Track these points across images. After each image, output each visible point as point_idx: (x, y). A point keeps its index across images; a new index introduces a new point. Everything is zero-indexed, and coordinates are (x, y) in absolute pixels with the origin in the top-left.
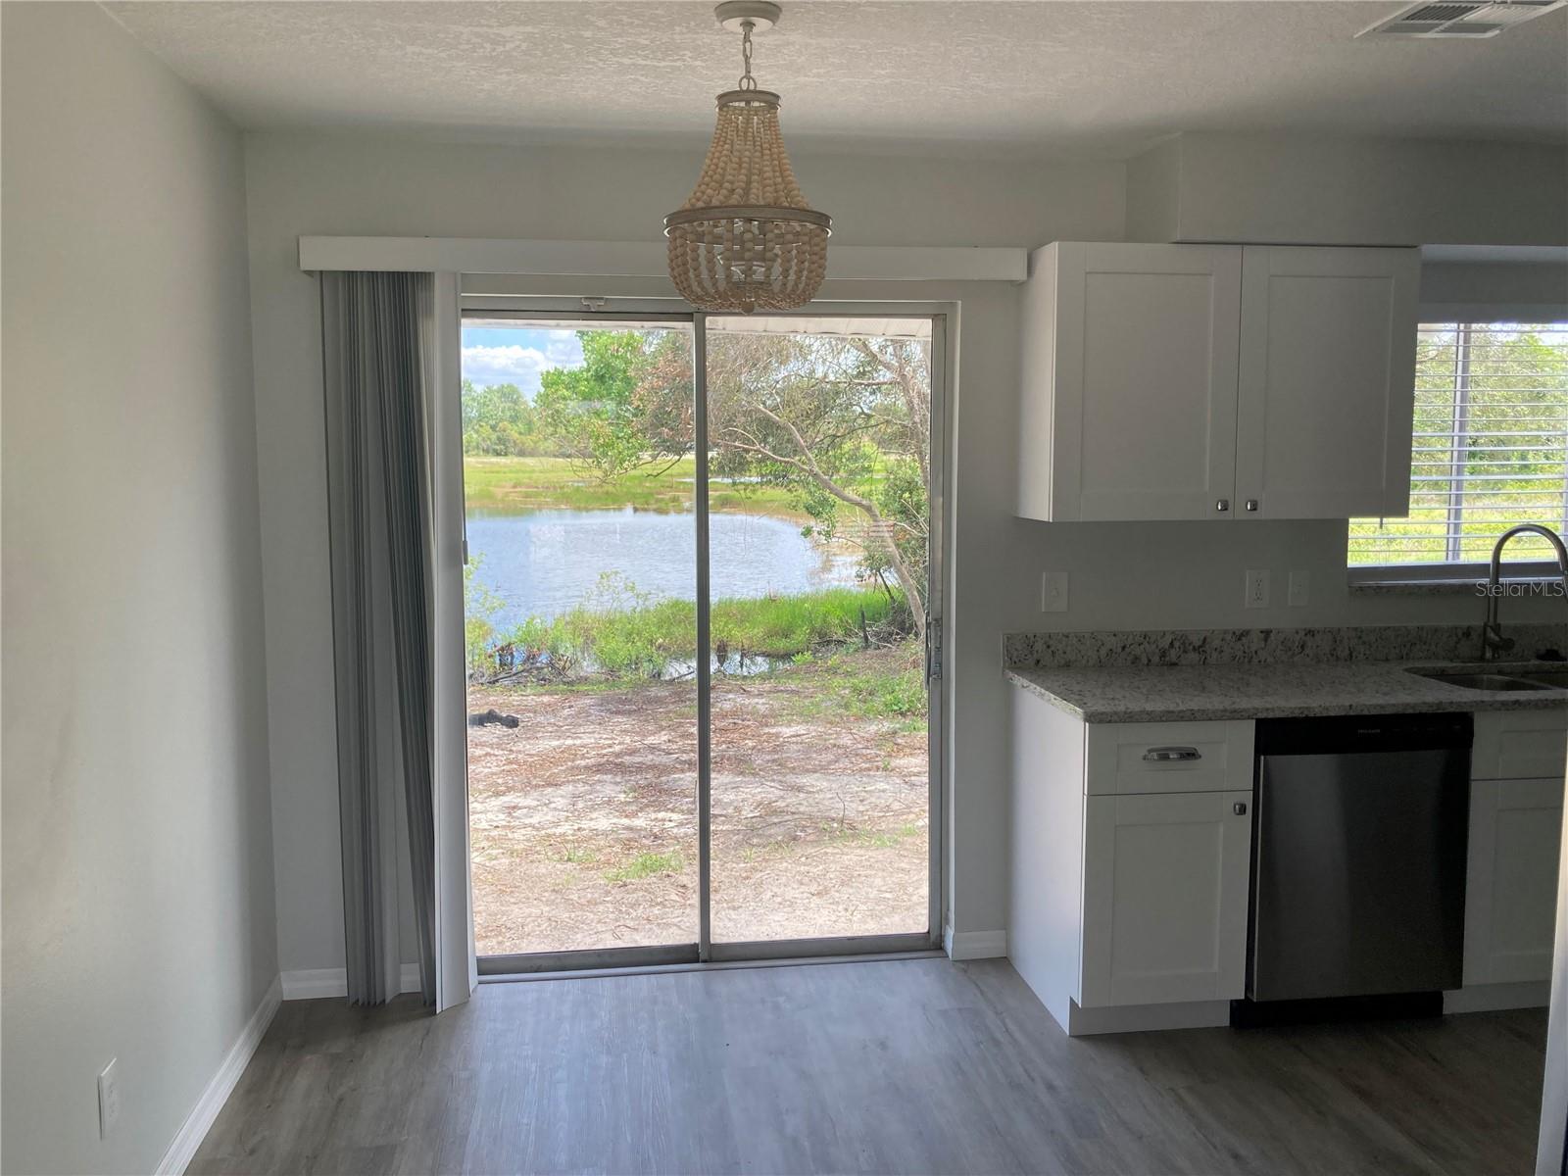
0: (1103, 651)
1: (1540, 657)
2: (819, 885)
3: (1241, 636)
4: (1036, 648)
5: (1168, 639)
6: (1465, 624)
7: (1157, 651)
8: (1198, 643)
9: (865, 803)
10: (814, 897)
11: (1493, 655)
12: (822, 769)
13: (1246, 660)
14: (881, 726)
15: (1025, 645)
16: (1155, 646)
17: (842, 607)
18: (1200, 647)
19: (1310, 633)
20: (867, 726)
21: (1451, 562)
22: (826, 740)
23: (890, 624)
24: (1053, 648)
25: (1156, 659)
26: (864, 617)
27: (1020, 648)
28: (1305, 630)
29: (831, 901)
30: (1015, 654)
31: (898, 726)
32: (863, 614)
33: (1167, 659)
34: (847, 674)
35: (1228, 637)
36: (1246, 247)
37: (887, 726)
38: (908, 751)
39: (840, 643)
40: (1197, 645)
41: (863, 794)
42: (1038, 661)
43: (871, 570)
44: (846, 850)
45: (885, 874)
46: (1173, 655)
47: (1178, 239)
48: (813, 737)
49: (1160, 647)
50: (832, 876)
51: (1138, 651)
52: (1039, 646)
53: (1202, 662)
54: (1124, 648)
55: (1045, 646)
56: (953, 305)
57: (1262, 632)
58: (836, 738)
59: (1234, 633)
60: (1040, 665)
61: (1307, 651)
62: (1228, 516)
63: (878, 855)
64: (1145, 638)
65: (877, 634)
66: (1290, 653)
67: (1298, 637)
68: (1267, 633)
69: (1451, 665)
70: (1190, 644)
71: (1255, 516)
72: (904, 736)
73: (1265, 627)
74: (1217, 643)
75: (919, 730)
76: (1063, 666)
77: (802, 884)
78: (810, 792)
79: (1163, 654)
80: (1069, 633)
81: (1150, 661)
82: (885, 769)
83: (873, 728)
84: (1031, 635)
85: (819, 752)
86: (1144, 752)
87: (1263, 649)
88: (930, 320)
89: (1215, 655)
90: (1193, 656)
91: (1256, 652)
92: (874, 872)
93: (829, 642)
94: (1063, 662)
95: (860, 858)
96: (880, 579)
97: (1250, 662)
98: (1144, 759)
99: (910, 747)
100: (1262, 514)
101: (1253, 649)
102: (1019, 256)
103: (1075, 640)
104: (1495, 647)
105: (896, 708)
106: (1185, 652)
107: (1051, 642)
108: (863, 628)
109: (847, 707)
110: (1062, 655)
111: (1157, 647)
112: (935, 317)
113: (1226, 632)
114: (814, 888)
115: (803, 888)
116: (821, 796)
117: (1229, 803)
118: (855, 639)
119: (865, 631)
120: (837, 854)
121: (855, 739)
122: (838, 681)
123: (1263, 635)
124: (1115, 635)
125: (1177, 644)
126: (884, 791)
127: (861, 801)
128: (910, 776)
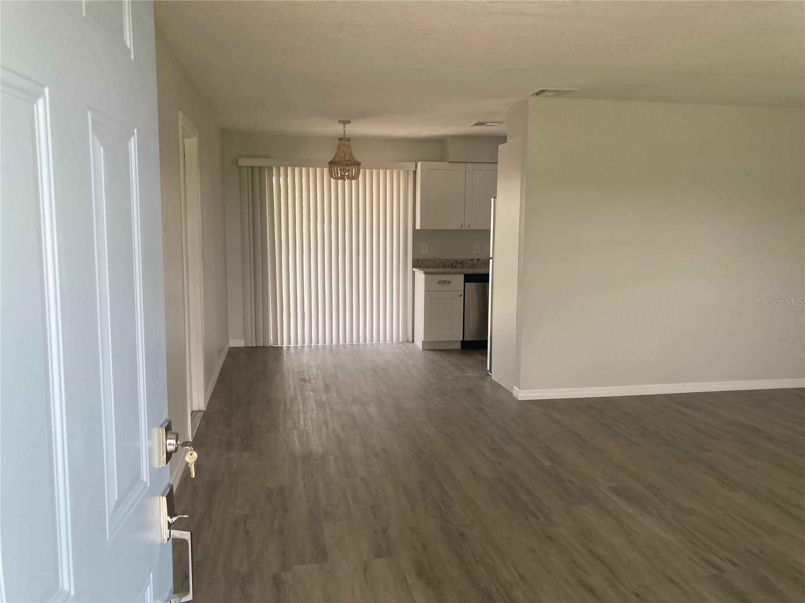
3: (472, 260)
5: (453, 261)
15: (417, 262)
30: (414, 264)
36: (466, 163)
42: (420, 266)
46: (454, 265)
51: (446, 263)
52: (420, 262)
54: (442, 262)
57: (478, 259)
62: (463, 228)
64: (448, 260)
70: (459, 262)
71: (469, 228)
74: (466, 262)
81: (448, 266)
84: (418, 259)
87: (478, 264)
89: (465, 265)
90: (460, 265)
94: (426, 266)
98: (438, 283)
100: (471, 228)
101: (475, 264)
102: (414, 164)
106: (457, 264)
111: (450, 262)
113: (469, 259)
124: (439, 259)
125: (455, 262)
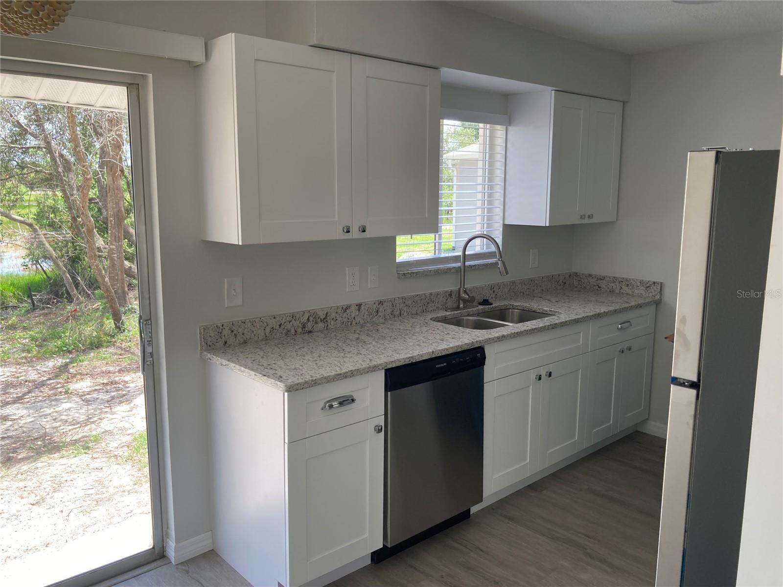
0: (268, 330)
1: (480, 304)
2: (36, 496)
3: (346, 309)
4: (223, 334)
5: (306, 316)
6: (449, 289)
7: (300, 325)
8: (322, 317)
9: (57, 420)
10: (34, 506)
11: (464, 306)
12: (18, 400)
13: (349, 324)
14: (56, 361)
15: (216, 333)
16: (298, 322)
17: (13, 284)
18: (324, 319)
19: (381, 303)
20: (46, 363)
21: (437, 256)
22: (18, 377)
23: (48, 293)
24: (235, 332)
25: (300, 330)
26: (30, 289)
27: (212, 335)
28: (378, 301)
29: (48, 507)
30: (210, 339)
31: (68, 360)
32: (29, 288)
33: (306, 329)
34: (25, 328)
35: (339, 310)
36: (352, 55)
37: (60, 361)
38: (79, 377)
39: (15, 308)
40: (322, 318)
41: (55, 414)
42: (226, 342)
43: (33, 262)
44: (51, 461)
45: (85, 475)
46: (309, 326)
47: (315, 42)
48: (8, 377)
49: (302, 322)
50: (46, 486)
51: (289, 326)
52: (226, 332)
53: (325, 328)
54: (280, 325)
55: (230, 332)
56: (144, 77)
57: (357, 305)
58: (25, 376)
59: (342, 308)
60: (227, 345)
61: (380, 314)
62: (350, 236)
63: (75, 461)
64: (293, 317)
65: (40, 301)
66: (371, 316)
67: (375, 306)
68: (359, 305)
69: (448, 313)
70: (319, 318)
71: (364, 235)
72: (74, 366)
73: (358, 302)
74: (333, 315)
75: (83, 361)
76: (242, 344)
77: (22, 498)
78: (14, 420)
79: (304, 327)
80: (245, 320)
81: (296, 332)
82: (66, 393)
83: (51, 364)
84: (220, 325)
85: (14, 386)
86: (322, 405)
87: (358, 315)
88: (125, 88)
89: (333, 322)
90: (321, 325)
91: (354, 318)
92: (76, 475)
93: (6, 308)
94: (242, 341)
95: (64, 467)
96: (38, 266)
97: (351, 324)
98: (323, 409)
99: (81, 374)
100: (368, 234)
101: (353, 316)
102: (199, 43)
103: (250, 324)
104: (465, 301)
105: (65, 349)
106: (316, 323)
107: (234, 328)
108: (30, 296)
109: (29, 351)
110: (242, 336)
111: (300, 322)
112: (129, 86)
113: (338, 307)
114: (32, 499)
115: (25, 501)
116: (23, 422)
117: (371, 426)
118: (26, 305)
119: (32, 299)
120: (45, 466)
121: (39, 373)
122: (19, 334)
123: (357, 307)
124: (275, 318)
125: (311, 319)
126: (69, 409)
127: (54, 420)
128: (85, 395)
